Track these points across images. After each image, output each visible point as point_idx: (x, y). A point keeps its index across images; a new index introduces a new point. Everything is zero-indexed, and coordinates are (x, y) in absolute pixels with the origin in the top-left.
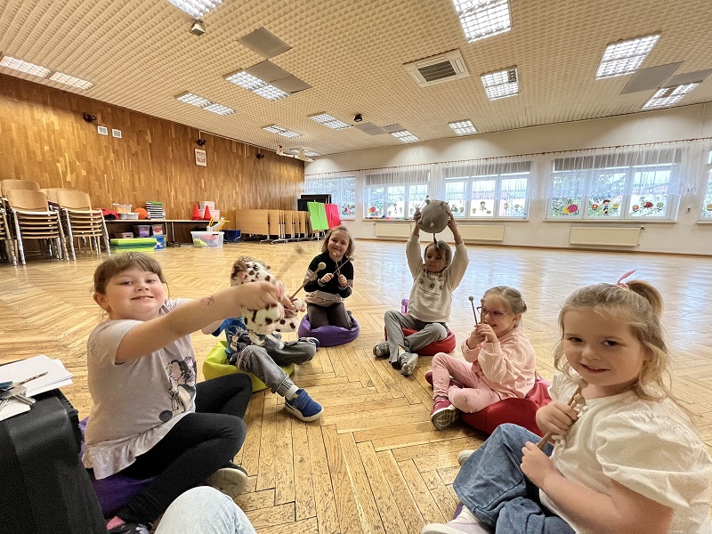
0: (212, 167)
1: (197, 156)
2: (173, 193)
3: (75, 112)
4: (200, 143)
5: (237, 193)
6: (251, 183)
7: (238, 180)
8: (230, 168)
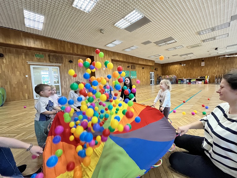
1: (202, 64)
2: (194, 73)
3: (179, 64)
4: (203, 61)
8: (213, 64)
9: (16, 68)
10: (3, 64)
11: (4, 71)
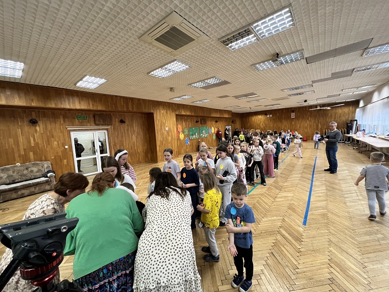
0: (297, 118)
1: (292, 115)
3: (264, 114)
4: (293, 111)
5: (307, 124)
6: (315, 119)
7: (308, 119)
8: (305, 116)
9: (53, 137)
10: (36, 133)
11: (38, 143)
